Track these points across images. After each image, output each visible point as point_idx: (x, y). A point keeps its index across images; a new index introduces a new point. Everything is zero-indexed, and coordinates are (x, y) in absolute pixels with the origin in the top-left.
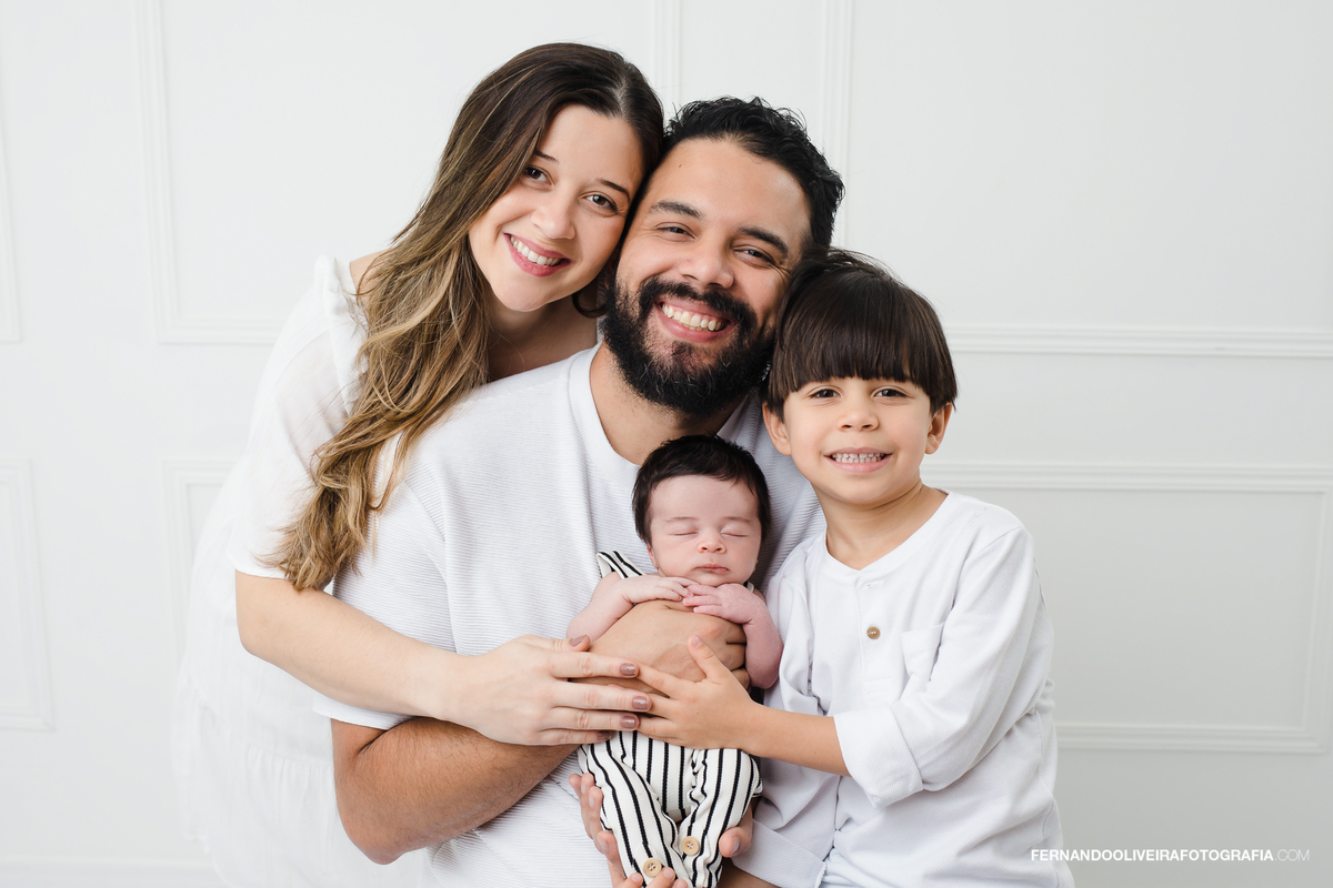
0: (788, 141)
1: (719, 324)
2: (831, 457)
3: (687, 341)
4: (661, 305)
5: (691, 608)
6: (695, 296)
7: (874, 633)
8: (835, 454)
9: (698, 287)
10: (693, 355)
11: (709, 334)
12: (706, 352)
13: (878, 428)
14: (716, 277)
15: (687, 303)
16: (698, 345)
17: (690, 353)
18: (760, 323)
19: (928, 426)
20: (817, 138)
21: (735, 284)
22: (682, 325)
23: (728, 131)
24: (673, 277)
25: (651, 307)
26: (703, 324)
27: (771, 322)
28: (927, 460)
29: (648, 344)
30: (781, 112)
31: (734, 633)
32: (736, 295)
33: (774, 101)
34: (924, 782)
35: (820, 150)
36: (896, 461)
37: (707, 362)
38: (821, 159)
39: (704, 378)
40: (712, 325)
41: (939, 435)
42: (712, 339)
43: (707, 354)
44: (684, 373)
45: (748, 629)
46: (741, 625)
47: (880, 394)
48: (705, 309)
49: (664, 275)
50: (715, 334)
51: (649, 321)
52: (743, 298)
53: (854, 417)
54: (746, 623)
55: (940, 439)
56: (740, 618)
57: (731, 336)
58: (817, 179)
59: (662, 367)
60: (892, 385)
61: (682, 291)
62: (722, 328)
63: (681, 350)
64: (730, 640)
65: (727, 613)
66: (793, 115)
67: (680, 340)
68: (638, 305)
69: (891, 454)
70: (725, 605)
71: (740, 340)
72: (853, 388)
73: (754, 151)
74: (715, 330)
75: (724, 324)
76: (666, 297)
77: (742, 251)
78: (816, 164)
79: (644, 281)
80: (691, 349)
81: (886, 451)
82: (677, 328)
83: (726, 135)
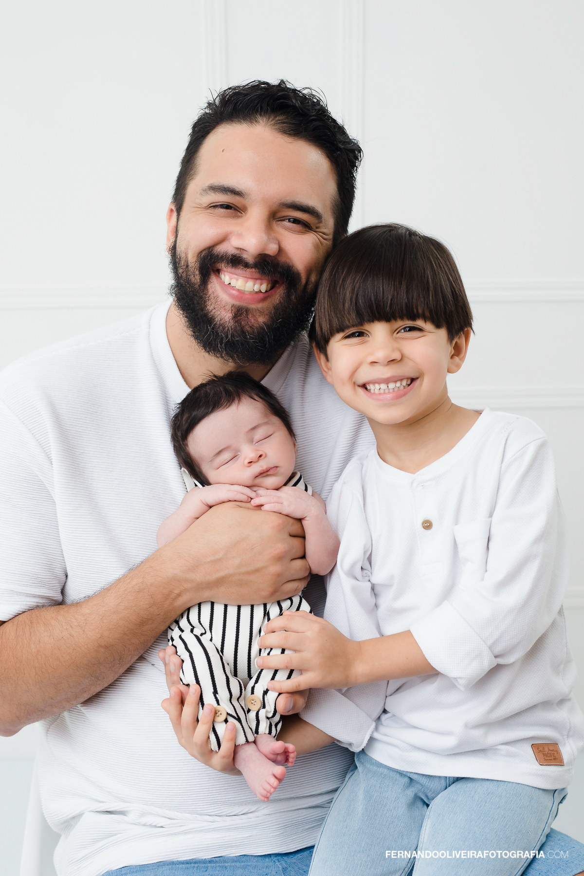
0: (313, 120)
1: (270, 286)
2: (364, 386)
3: (243, 304)
4: (218, 272)
5: (260, 506)
6: (246, 265)
7: (428, 525)
8: (369, 383)
9: (249, 257)
10: (250, 316)
11: (261, 296)
12: (260, 312)
13: (401, 360)
14: (264, 249)
15: (240, 271)
16: (253, 306)
17: (247, 314)
18: (304, 281)
19: (450, 350)
20: (337, 112)
21: (280, 250)
22: (238, 290)
23: (261, 115)
24: (227, 248)
25: (210, 274)
26: (256, 288)
27: (313, 278)
28: (450, 378)
29: (210, 307)
30: (305, 92)
31: (295, 528)
32: (282, 259)
33: (297, 82)
34: (496, 657)
35: (340, 121)
36: (421, 384)
37: (261, 320)
38: (341, 130)
39: (261, 335)
40: (264, 288)
41: (462, 356)
42: (264, 300)
43: (261, 312)
44: (243, 332)
45: (304, 523)
46: (300, 520)
47: (403, 331)
48: (257, 275)
49: (218, 247)
50: (267, 294)
51: (209, 286)
52: (288, 261)
53: (380, 354)
54: (303, 519)
55: (463, 359)
56: (298, 515)
57: (279, 295)
58: (340, 149)
59: (224, 329)
60: (409, 323)
61: (236, 261)
62: (272, 288)
63: (239, 313)
64: (293, 533)
65: (286, 510)
66: (314, 93)
67: (237, 303)
68: (197, 272)
69: (418, 378)
70: (285, 503)
71: (288, 295)
72: (379, 331)
73: (285, 132)
74: (266, 291)
75: (273, 285)
76: (222, 266)
77: (284, 220)
78: (338, 136)
79: (201, 252)
80: (247, 311)
81: (413, 375)
82: (234, 292)
83: (260, 119)
